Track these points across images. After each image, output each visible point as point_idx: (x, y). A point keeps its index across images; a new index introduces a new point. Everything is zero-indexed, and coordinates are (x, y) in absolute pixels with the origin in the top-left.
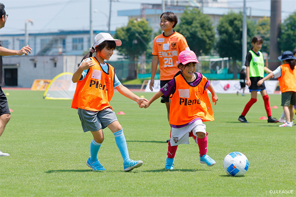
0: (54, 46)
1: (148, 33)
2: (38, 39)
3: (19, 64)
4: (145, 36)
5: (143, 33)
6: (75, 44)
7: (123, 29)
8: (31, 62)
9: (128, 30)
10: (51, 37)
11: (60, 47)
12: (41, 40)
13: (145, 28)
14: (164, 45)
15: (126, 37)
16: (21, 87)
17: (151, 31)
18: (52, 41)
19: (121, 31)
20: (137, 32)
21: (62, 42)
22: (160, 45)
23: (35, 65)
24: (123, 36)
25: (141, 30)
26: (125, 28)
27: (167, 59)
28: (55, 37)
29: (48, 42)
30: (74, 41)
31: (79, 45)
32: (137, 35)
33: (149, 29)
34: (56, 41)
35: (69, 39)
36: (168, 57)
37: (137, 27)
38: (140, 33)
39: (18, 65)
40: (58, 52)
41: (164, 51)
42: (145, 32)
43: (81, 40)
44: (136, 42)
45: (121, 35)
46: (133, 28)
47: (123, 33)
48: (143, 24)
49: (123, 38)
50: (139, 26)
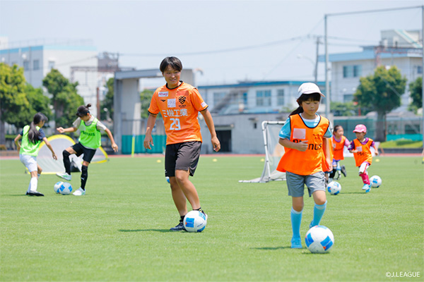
0: (232, 101)
1: (401, 83)
2: (211, 93)
3: (234, 124)
4: (398, 87)
5: (395, 83)
6: (260, 98)
7: (369, 79)
8: (250, 122)
9: (377, 80)
10: (228, 91)
11: (241, 103)
12: (215, 94)
13: (397, 78)
14: (169, 100)
15: (374, 88)
16: (237, 153)
17: (404, 81)
18: (230, 95)
19: (367, 81)
20: (389, 82)
21: (242, 96)
22: (164, 101)
23: (255, 126)
24: (370, 87)
25: (392, 80)
26: (372, 78)
27: (173, 119)
28: (233, 90)
29: (224, 97)
30: (259, 94)
31: (266, 100)
32: (388, 86)
33: (402, 78)
34: (235, 95)
35: (252, 93)
36: (175, 118)
37: (388, 76)
38: (392, 84)
39: (232, 126)
40: (238, 109)
41: (170, 109)
42: (398, 82)
43: (268, 94)
44: (385, 94)
45: (367, 86)
46: (382, 78)
47: (370, 83)
48: (395, 73)
49: (369, 89)
50: (391, 75)
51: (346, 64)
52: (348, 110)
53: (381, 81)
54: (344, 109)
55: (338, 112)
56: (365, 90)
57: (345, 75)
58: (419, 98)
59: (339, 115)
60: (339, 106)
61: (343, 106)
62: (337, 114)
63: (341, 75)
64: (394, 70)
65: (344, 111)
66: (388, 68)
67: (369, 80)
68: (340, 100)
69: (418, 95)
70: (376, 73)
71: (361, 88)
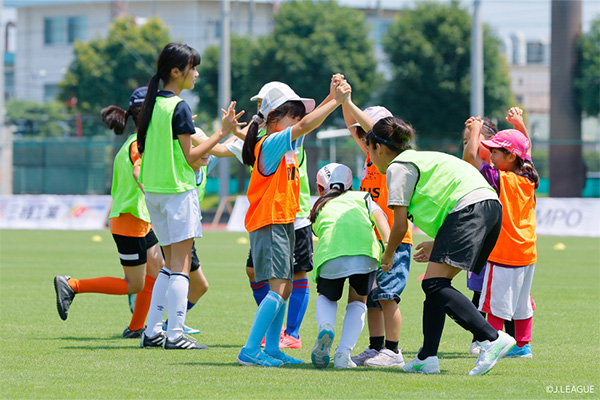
7: (95, 48)
9: (114, 50)
15: (108, 70)
19: (91, 52)
20: (142, 56)
24: (99, 67)
26: (103, 44)
32: (140, 65)
37: (141, 41)
45: (92, 66)
46: (128, 46)
47: (97, 58)
48: (158, 34)
49: (97, 73)
50: (147, 39)
51: (50, 14)
52: (52, 119)
53: (124, 53)
54: (45, 117)
55: (29, 123)
56: (86, 76)
57: (48, 40)
58: (211, 94)
59: (32, 133)
60: (32, 111)
61: (42, 111)
62: (28, 129)
63: (38, 38)
64: (155, 27)
65: (43, 123)
66: (141, 22)
67: (97, 50)
68: (36, 98)
69: (208, 87)
70: (112, 34)
71: (78, 70)
